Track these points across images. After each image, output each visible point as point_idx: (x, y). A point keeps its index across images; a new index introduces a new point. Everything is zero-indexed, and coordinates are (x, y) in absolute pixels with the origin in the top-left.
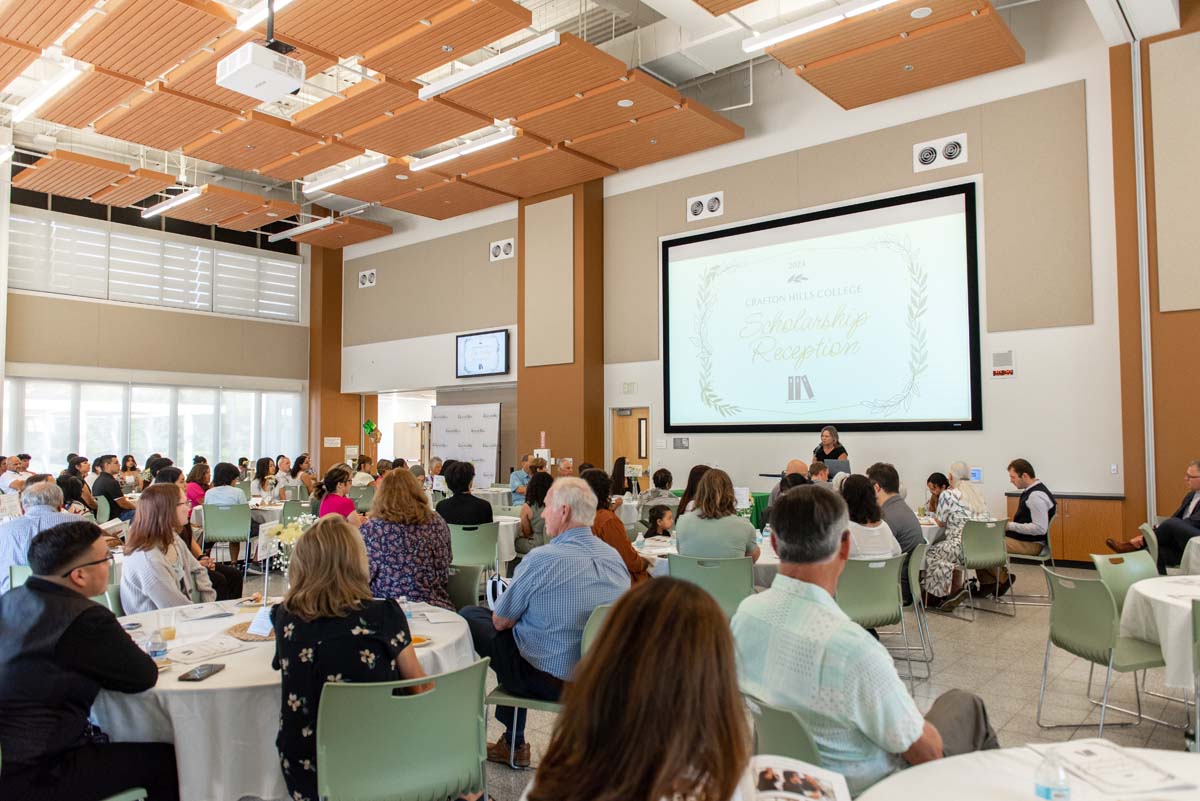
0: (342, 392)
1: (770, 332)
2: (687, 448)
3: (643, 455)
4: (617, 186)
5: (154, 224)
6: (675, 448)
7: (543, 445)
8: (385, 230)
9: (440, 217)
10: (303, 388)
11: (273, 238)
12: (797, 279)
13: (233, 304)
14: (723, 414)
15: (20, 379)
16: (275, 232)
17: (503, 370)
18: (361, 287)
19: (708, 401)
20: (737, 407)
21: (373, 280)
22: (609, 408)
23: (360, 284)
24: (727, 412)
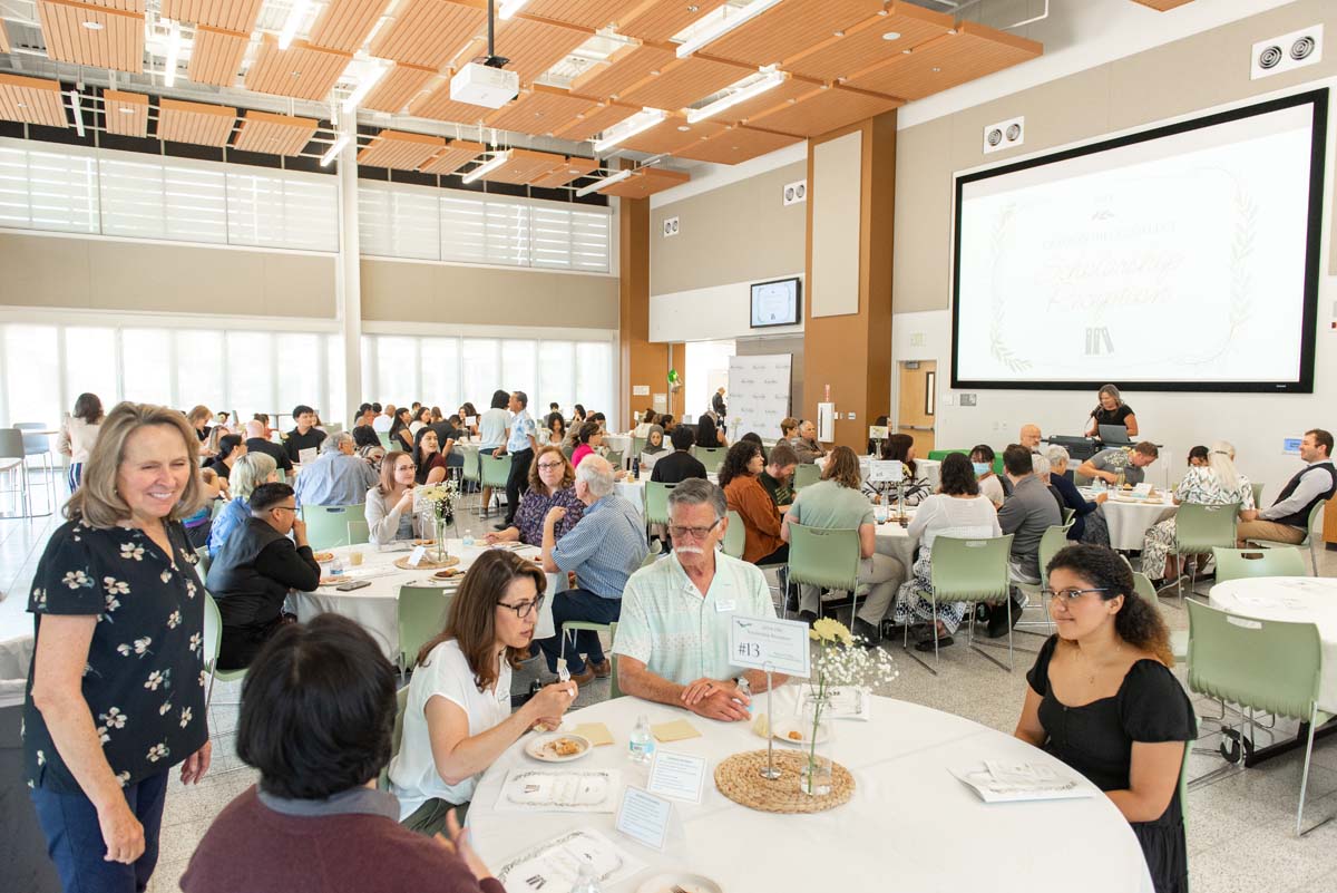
0: (650, 341)
1: (1069, 276)
2: (974, 405)
3: (930, 411)
4: (910, 117)
5: (477, 187)
6: (962, 404)
7: (827, 399)
8: (683, 177)
9: (732, 163)
10: (614, 338)
11: (581, 192)
13: (551, 258)
14: (1014, 370)
15: (373, 335)
16: (582, 187)
17: (794, 320)
18: (666, 235)
19: (998, 354)
20: (1028, 361)
21: (676, 228)
22: (897, 361)
23: (665, 233)
24: (1017, 367)
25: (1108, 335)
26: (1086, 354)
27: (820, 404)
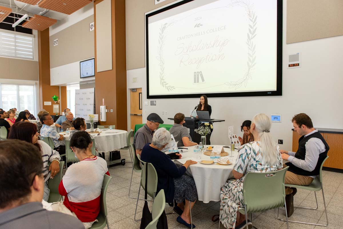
0: (51, 85)
1: (187, 51)
2: (155, 105)
3: (141, 108)
6: (151, 105)
7: (103, 104)
10: (37, 84)
11: (14, 25)
12: (197, 26)
14: (169, 90)
17: (94, 75)
18: (54, 46)
19: (163, 84)
20: (174, 87)
21: (57, 43)
22: (129, 89)
23: (54, 45)
24: (170, 89)
25: (202, 74)
26: (194, 83)
27: (100, 106)
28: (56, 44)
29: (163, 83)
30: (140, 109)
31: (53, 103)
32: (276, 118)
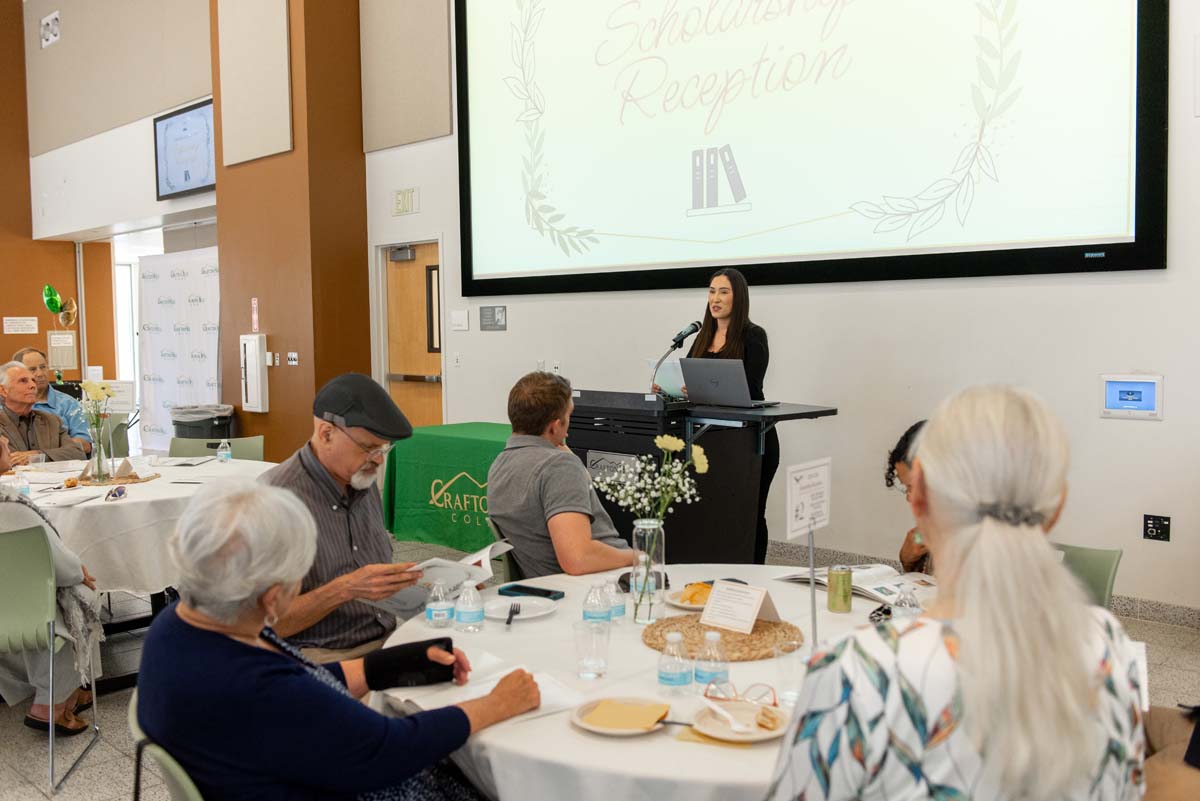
0: (35, 237)
1: (656, 43)
2: (504, 328)
3: (436, 345)
6: (483, 328)
7: (255, 326)
14: (566, 250)
17: (215, 179)
18: (45, 46)
19: (539, 220)
20: (591, 231)
21: (56, 30)
22: (377, 247)
23: (44, 40)
24: (572, 242)
25: (732, 161)
26: (694, 207)
27: (242, 337)
28: (52, 39)
29: (540, 215)
30: (432, 349)
31: (45, 326)
32: (1130, 397)
